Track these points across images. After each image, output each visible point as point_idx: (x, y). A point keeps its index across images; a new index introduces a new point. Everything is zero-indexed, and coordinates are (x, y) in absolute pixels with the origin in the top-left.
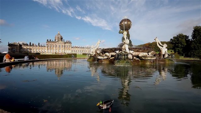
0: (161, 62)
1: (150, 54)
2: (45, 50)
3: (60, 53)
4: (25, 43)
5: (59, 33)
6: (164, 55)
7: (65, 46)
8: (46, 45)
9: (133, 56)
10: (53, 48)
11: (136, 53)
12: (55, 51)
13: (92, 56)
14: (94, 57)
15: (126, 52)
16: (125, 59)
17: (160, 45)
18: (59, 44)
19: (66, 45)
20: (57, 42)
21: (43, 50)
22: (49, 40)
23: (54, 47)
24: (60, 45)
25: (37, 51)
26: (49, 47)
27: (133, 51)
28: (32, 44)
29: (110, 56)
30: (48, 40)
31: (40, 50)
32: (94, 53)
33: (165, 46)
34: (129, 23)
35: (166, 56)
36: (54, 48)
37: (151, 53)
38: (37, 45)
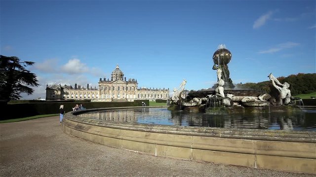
0: (279, 111)
1: (261, 98)
2: (97, 96)
3: (119, 100)
4: (69, 85)
5: (118, 67)
6: (284, 100)
7: (127, 87)
8: (98, 88)
9: (232, 102)
10: (108, 91)
11: (238, 98)
12: (111, 97)
13: (175, 103)
14: (177, 104)
15: (220, 96)
16: (219, 106)
17: (277, 84)
18: (118, 85)
19: (129, 85)
20: (116, 82)
21: (93, 96)
22: (103, 80)
23: (110, 89)
24: (119, 88)
25: (85, 97)
26: (102, 91)
27: (233, 94)
28: (77, 87)
29: (201, 102)
30: (101, 79)
31: (89, 96)
32: (178, 99)
33: (286, 85)
34: (227, 55)
35: (288, 101)
36: (110, 91)
37: (263, 97)
38: (86, 87)
